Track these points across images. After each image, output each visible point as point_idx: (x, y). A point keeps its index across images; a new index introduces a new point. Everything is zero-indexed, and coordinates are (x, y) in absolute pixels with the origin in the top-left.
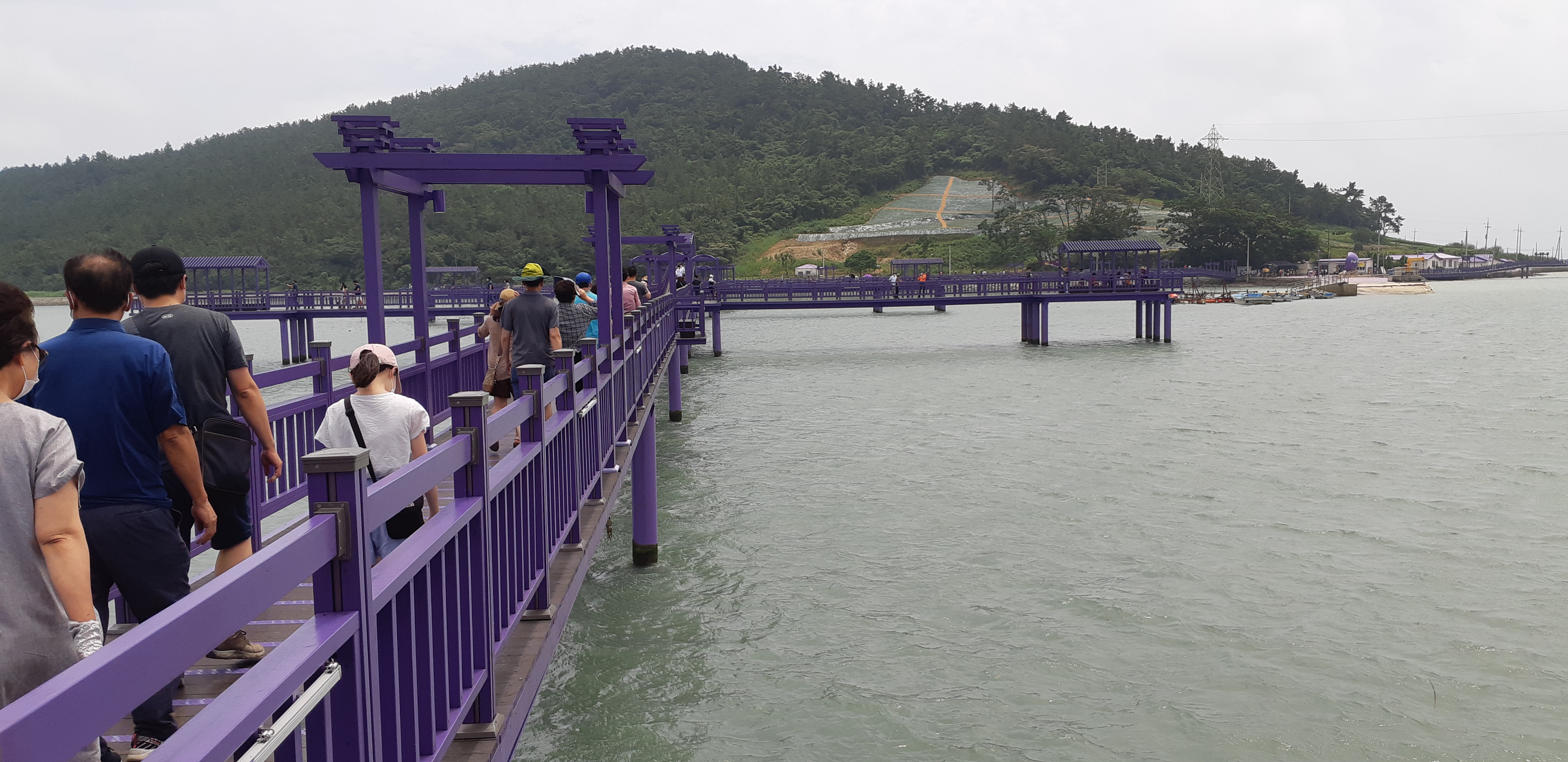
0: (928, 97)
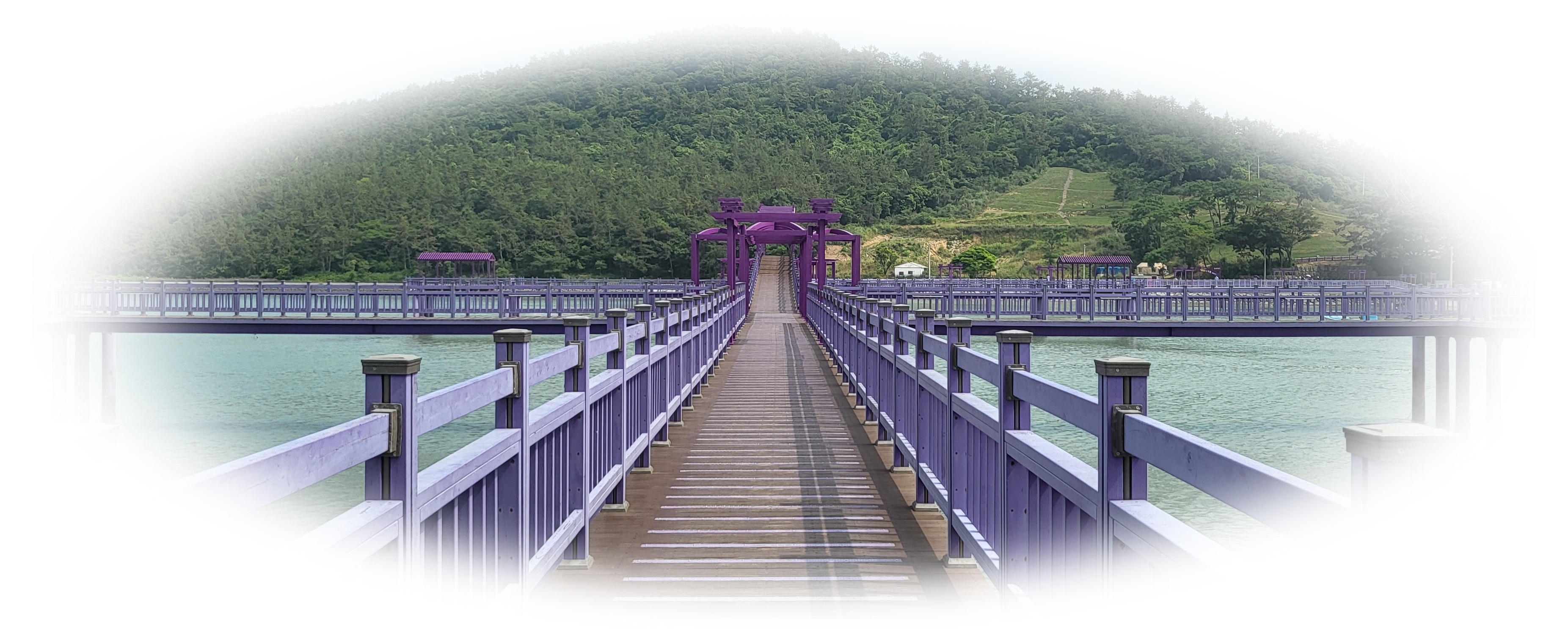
0: (1042, 82)
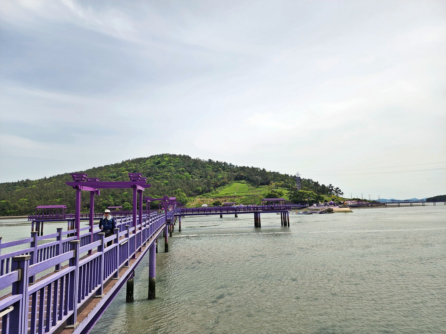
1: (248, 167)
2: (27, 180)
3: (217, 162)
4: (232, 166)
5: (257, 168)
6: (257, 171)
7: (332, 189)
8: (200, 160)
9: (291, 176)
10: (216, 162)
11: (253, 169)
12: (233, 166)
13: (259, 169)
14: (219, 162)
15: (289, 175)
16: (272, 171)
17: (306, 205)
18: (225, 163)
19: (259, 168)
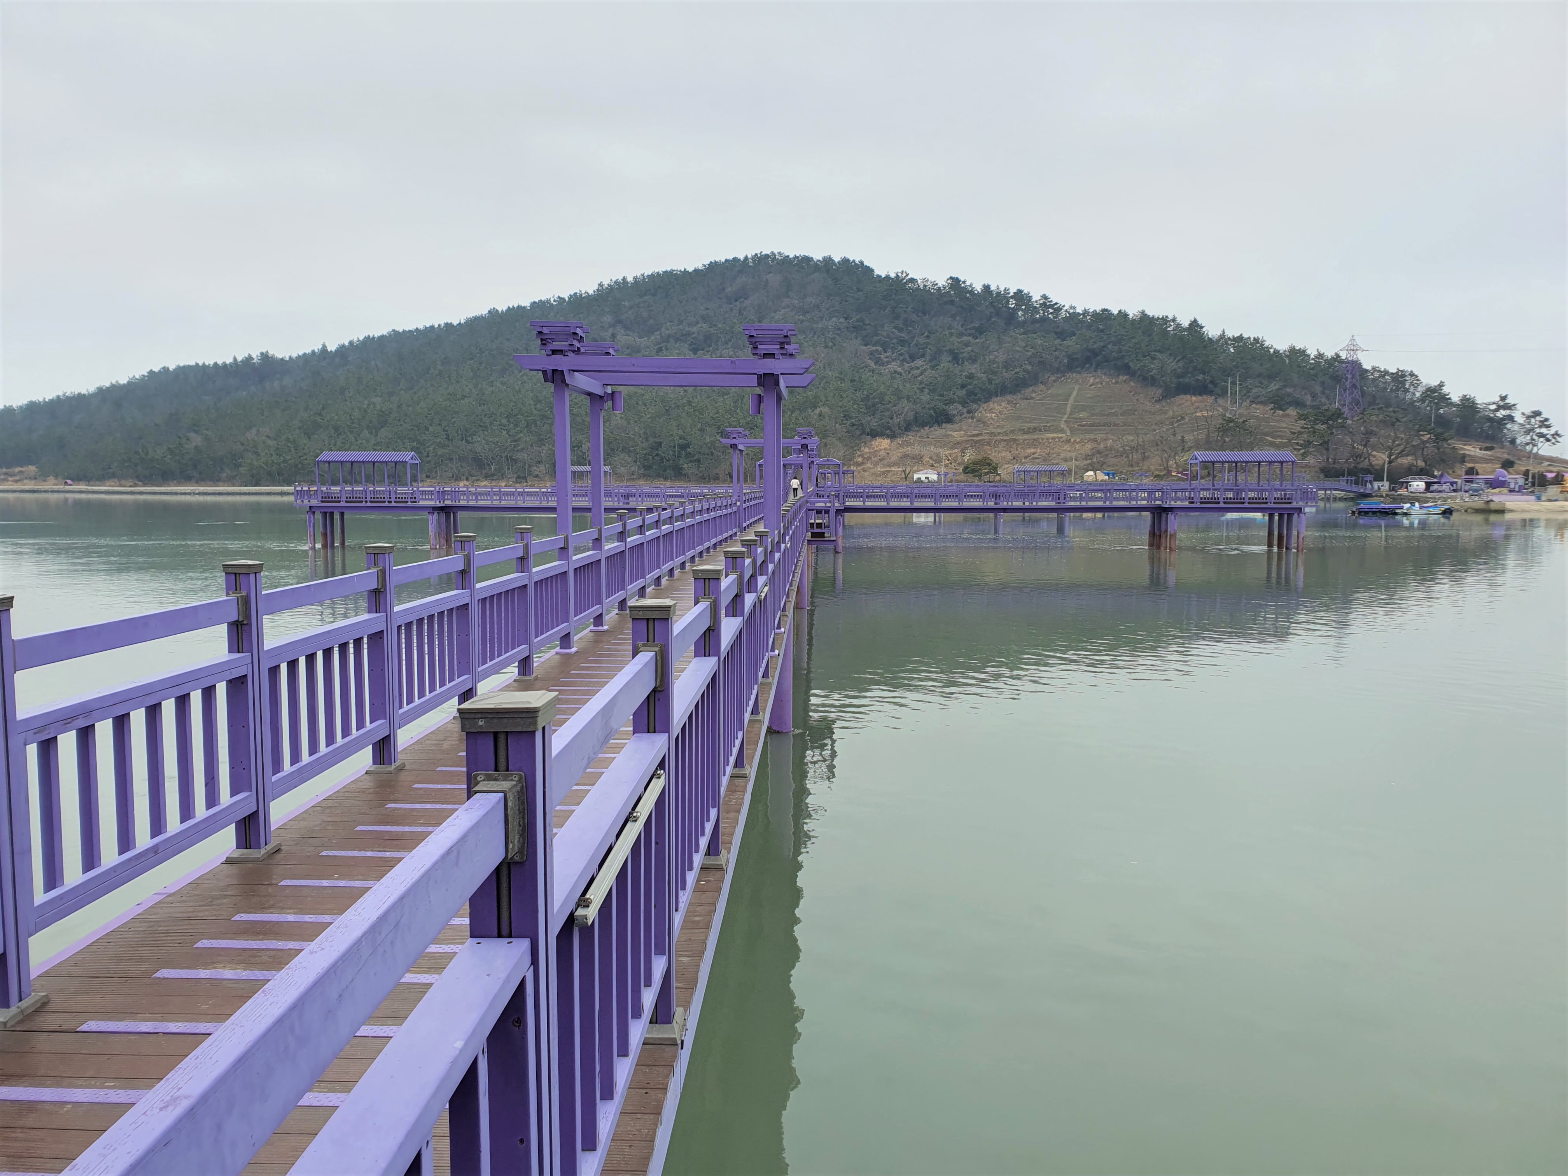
0: (1056, 304)
1: (1123, 315)
2: (262, 354)
3: (987, 288)
4: (1052, 306)
5: (1165, 320)
6: (1165, 333)
7: (1511, 418)
8: (913, 280)
9: (1320, 355)
10: (978, 288)
11: (1146, 322)
12: (1058, 309)
13: (1174, 320)
14: (993, 288)
15: (1308, 352)
16: (1231, 333)
17: (1376, 487)
18: (1020, 296)
19: (1171, 317)
